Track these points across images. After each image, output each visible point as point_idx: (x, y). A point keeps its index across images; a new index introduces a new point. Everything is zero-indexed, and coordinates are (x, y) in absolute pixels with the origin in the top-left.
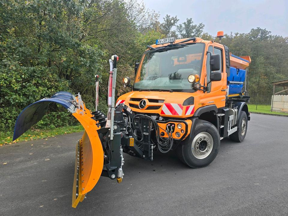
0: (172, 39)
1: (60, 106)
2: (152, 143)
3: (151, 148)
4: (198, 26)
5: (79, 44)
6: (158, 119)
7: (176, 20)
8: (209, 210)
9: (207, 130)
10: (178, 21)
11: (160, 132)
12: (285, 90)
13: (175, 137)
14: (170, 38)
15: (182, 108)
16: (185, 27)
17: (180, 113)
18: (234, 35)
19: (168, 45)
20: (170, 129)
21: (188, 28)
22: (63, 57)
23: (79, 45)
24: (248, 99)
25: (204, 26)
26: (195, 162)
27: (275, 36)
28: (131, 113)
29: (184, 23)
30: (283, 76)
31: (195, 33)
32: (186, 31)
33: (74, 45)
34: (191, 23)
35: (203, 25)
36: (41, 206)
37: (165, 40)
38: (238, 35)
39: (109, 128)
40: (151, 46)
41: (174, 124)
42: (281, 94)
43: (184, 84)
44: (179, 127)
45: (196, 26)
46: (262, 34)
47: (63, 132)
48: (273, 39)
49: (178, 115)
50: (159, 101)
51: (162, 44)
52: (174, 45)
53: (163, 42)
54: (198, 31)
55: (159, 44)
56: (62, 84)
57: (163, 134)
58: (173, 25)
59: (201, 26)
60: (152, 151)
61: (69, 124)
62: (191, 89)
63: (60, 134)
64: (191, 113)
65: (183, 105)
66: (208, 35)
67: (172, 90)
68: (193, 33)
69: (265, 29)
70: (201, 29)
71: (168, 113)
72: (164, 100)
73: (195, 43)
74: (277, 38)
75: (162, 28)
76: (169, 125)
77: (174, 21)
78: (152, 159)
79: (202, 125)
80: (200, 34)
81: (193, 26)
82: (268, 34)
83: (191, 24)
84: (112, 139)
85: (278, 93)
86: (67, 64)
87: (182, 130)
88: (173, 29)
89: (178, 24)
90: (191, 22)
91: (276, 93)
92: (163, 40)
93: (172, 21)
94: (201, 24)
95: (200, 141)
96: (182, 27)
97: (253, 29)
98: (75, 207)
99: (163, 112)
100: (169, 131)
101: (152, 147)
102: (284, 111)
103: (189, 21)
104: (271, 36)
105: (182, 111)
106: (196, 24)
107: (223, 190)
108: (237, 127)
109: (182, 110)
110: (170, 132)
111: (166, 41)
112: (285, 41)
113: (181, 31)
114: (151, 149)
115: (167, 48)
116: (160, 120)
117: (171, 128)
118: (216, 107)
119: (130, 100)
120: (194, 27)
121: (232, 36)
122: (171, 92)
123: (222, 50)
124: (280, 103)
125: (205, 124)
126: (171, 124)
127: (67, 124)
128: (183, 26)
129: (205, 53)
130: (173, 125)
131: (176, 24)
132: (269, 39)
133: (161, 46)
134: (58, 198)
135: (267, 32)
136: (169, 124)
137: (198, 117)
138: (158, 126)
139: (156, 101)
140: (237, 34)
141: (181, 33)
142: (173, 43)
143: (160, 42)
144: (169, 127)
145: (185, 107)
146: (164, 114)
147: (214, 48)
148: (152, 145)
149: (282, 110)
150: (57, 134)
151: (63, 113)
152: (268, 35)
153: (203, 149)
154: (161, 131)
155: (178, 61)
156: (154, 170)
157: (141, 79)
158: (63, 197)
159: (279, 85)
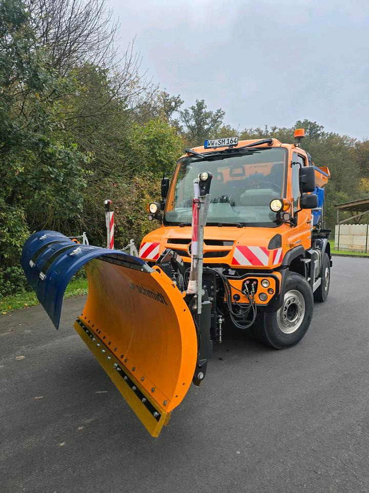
0: (233, 140)
1: (9, 255)
2: (220, 314)
3: (218, 321)
4: (214, 113)
5: (46, 141)
6: (226, 273)
7: (178, 102)
8: (339, 414)
9: (297, 287)
10: (182, 103)
11: (233, 294)
12: (353, 217)
13: (259, 301)
14: (230, 139)
15: (267, 253)
16: (193, 114)
17: (265, 261)
18: (270, 131)
19: (226, 150)
20: (250, 289)
21: (199, 116)
22: (18, 166)
23: (46, 144)
24: (329, 234)
25: (223, 114)
26: (282, 339)
27: (329, 133)
28: (182, 264)
29: (193, 108)
30: (345, 196)
31: (210, 125)
32: (196, 122)
33: (37, 144)
34: (203, 108)
35: (222, 111)
36: (62, 444)
37: (221, 142)
38: (277, 130)
39: (194, 294)
40: (192, 149)
41: (257, 281)
42: (348, 223)
43: (260, 214)
44: (265, 285)
45: (211, 113)
46: (311, 129)
47: (20, 304)
48: (326, 138)
49: (262, 265)
50: (224, 242)
51: (215, 148)
52: (237, 150)
53: (218, 145)
54: (215, 121)
55: (210, 148)
56: (13, 215)
57: (238, 298)
58: (174, 110)
59: (220, 114)
60: (220, 327)
61: (26, 289)
62: (271, 222)
63: (16, 309)
64: (280, 262)
65: (269, 248)
66: (231, 130)
67: (241, 223)
68: (208, 124)
69: (316, 122)
70: (219, 119)
71: (244, 262)
72: (233, 241)
73: (270, 148)
74: (332, 136)
75: (156, 114)
76: (248, 282)
77: (176, 104)
78: (221, 340)
79: (291, 279)
80: (218, 126)
81: (206, 113)
82: (320, 130)
83: (203, 110)
84: (199, 312)
85: (344, 221)
86: (23, 178)
87: (269, 290)
88: (175, 116)
89: (182, 108)
90: (203, 106)
91: (341, 222)
92: (217, 141)
93: (173, 104)
94: (219, 111)
95: (289, 304)
96: (188, 113)
97: (299, 122)
98: (157, 436)
99: (234, 261)
100: (250, 292)
101: (220, 320)
102: (354, 248)
103: (200, 105)
104: (323, 134)
105: (268, 258)
106: (212, 111)
107: (339, 379)
108: (320, 278)
109: (268, 256)
110: (250, 294)
111: (223, 143)
112: (344, 141)
113: (188, 121)
114: (219, 324)
115: (224, 154)
116: (230, 275)
117: (253, 286)
118: (303, 248)
119: (168, 243)
120: (208, 115)
121: (267, 131)
122: (239, 227)
123: (304, 159)
124: (347, 237)
125: (294, 276)
126: (251, 281)
127: (23, 290)
128: (191, 112)
129: (289, 163)
130: (255, 283)
131: (179, 109)
132: (321, 138)
133: (212, 150)
134: (84, 426)
135: (318, 126)
136: (247, 280)
137: (287, 266)
138: (229, 285)
139: (219, 243)
140: (274, 129)
141: (188, 124)
142: (234, 147)
143: (213, 144)
144: (249, 286)
145: (272, 252)
146: (238, 264)
147: (298, 156)
148: (221, 316)
149: (350, 248)
150: (10, 308)
151: (16, 268)
152: (319, 132)
153: (291, 318)
154: (234, 292)
155: (231, 175)
156: (220, 359)
157: (174, 206)
158: (92, 422)
159: (345, 209)
